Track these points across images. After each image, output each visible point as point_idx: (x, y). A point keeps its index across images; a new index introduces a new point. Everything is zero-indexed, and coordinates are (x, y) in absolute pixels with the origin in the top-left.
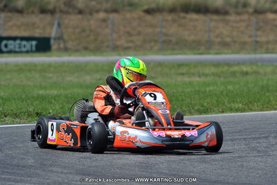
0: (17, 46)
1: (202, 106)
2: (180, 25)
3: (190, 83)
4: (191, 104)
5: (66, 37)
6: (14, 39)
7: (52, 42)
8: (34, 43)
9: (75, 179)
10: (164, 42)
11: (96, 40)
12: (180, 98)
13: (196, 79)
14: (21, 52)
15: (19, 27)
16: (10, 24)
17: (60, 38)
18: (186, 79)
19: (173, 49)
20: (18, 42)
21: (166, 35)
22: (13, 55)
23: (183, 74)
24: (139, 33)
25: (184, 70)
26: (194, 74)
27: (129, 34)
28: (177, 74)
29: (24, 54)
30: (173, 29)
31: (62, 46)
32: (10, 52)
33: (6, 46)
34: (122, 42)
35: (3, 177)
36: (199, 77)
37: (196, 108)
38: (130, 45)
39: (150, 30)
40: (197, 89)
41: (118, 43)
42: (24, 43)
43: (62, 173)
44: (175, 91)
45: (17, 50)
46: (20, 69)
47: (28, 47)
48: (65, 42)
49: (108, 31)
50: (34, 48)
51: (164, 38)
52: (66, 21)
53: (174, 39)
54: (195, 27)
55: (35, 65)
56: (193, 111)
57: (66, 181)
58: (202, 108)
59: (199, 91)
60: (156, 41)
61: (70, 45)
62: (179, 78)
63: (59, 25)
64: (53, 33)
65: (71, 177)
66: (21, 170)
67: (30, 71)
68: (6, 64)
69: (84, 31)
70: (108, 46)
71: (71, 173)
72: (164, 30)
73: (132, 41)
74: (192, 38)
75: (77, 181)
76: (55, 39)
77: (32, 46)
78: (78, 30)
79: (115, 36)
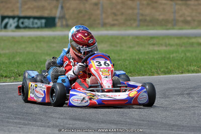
0: (31, 23)
1: (167, 69)
2: (153, 8)
3: (158, 51)
4: (158, 67)
5: (67, 17)
6: (29, 18)
7: (57, 20)
8: (43, 21)
9: (69, 123)
10: (141, 20)
11: (90, 19)
12: (150, 63)
13: (163, 48)
14: (34, 28)
15: (32, 9)
16: (26, 7)
17: (62, 17)
18: (156, 48)
19: (147, 26)
20: (31, 20)
21: (142, 15)
22: (27, 30)
23: (154, 44)
24: (122, 14)
25: (155, 41)
26: (162, 45)
27: (115, 14)
28: (150, 44)
29: (36, 30)
30: (147, 11)
31: (64, 23)
32: (26, 28)
33: (23, 23)
34: (110, 20)
35: (15, 121)
36: (166, 46)
37: (162, 70)
38: (116, 22)
39: (130, 11)
40: (164, 55)
41: (107, 21)
42: (36, 21)
43: (59, 118)
44: (147, 57)
45: (31, 26)
46: (33, 41)
47: (39, 24)
48: (66, 20)
49: (98, 12)
50: (43, 25)
51: (141, 18)
52: (68, 5)
53: (148, 18)
54: (164, 9)
55: (44, 38)
56: (159, 72)
57: (62, 125)
58: (166, 70)
59: (165, 57)
60: (135, 20)
61: (70, 22)
62: (151, 48)
63: (62, 7)
64: (57, 13)
65: (65, 121)
66: (28, 116)
67: (40, 41)
68: (22, 37)
69: (81, 12)
70: (99, 24)
71: (66, 118)
72: (141, 12)
73: (116, 20)
74: (161, 17)
75: (70, 124)
76: (59, 18)
77: (42, 23)
78: (76, 12)
79: (104, 16)
